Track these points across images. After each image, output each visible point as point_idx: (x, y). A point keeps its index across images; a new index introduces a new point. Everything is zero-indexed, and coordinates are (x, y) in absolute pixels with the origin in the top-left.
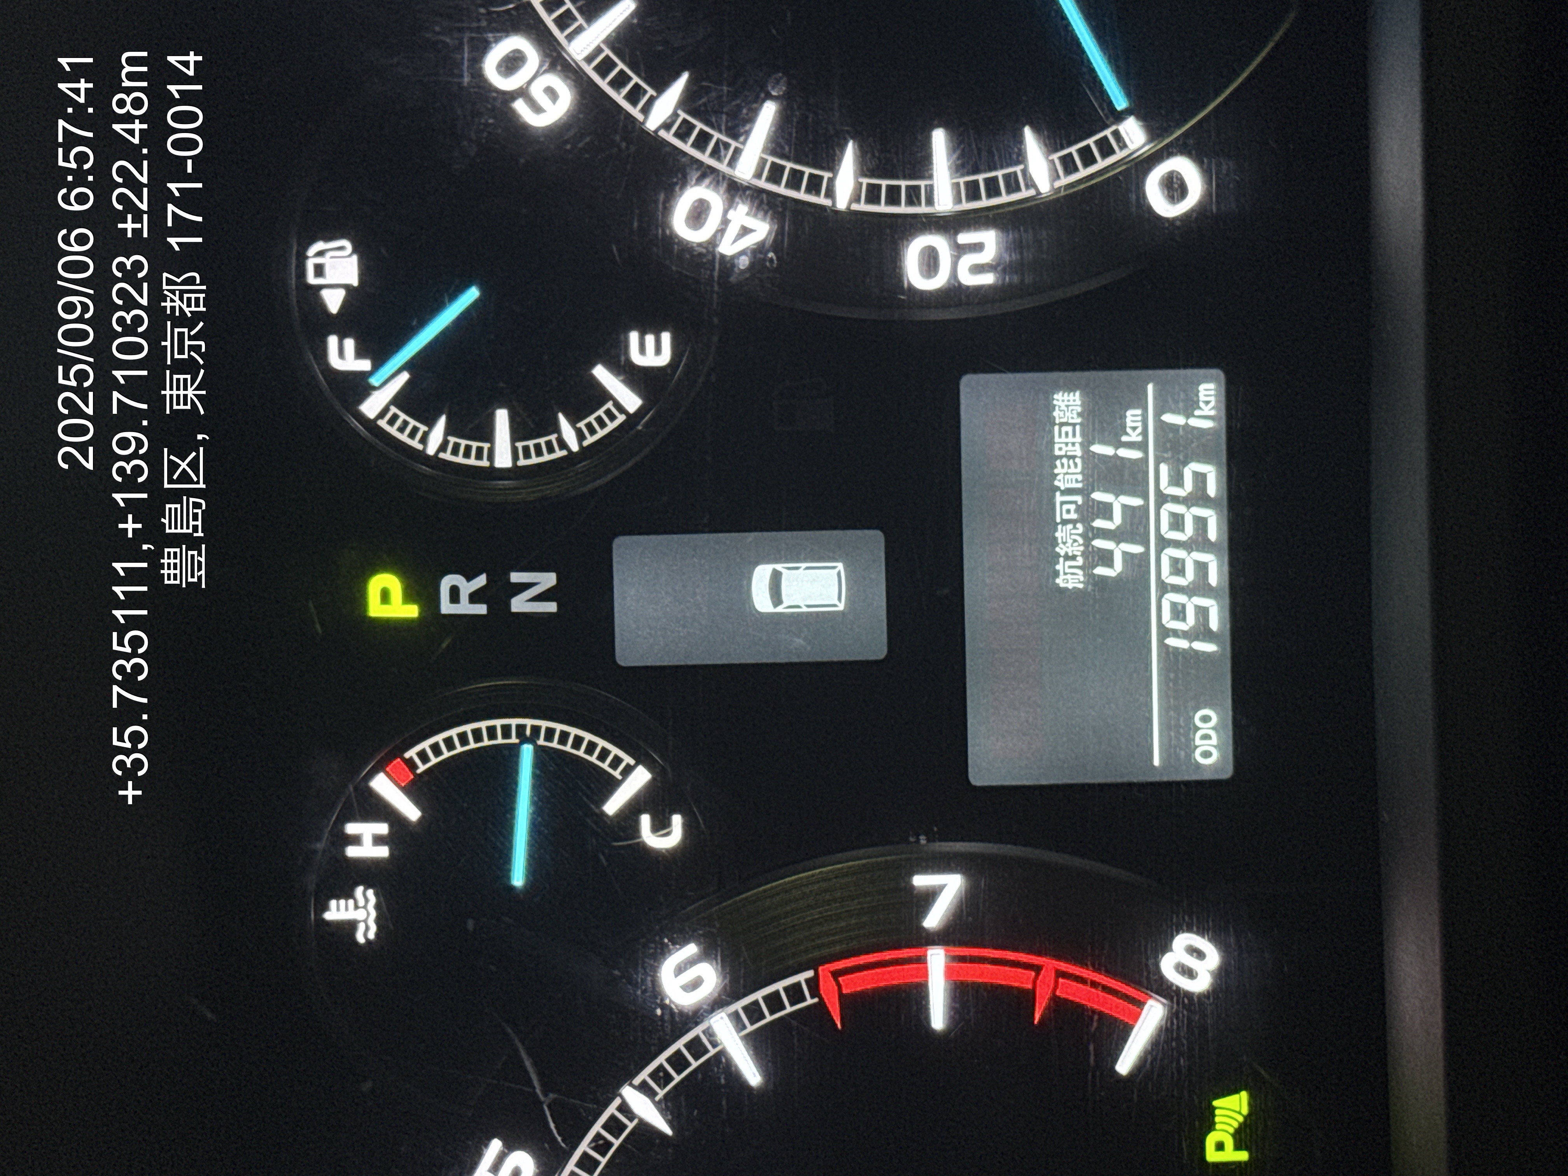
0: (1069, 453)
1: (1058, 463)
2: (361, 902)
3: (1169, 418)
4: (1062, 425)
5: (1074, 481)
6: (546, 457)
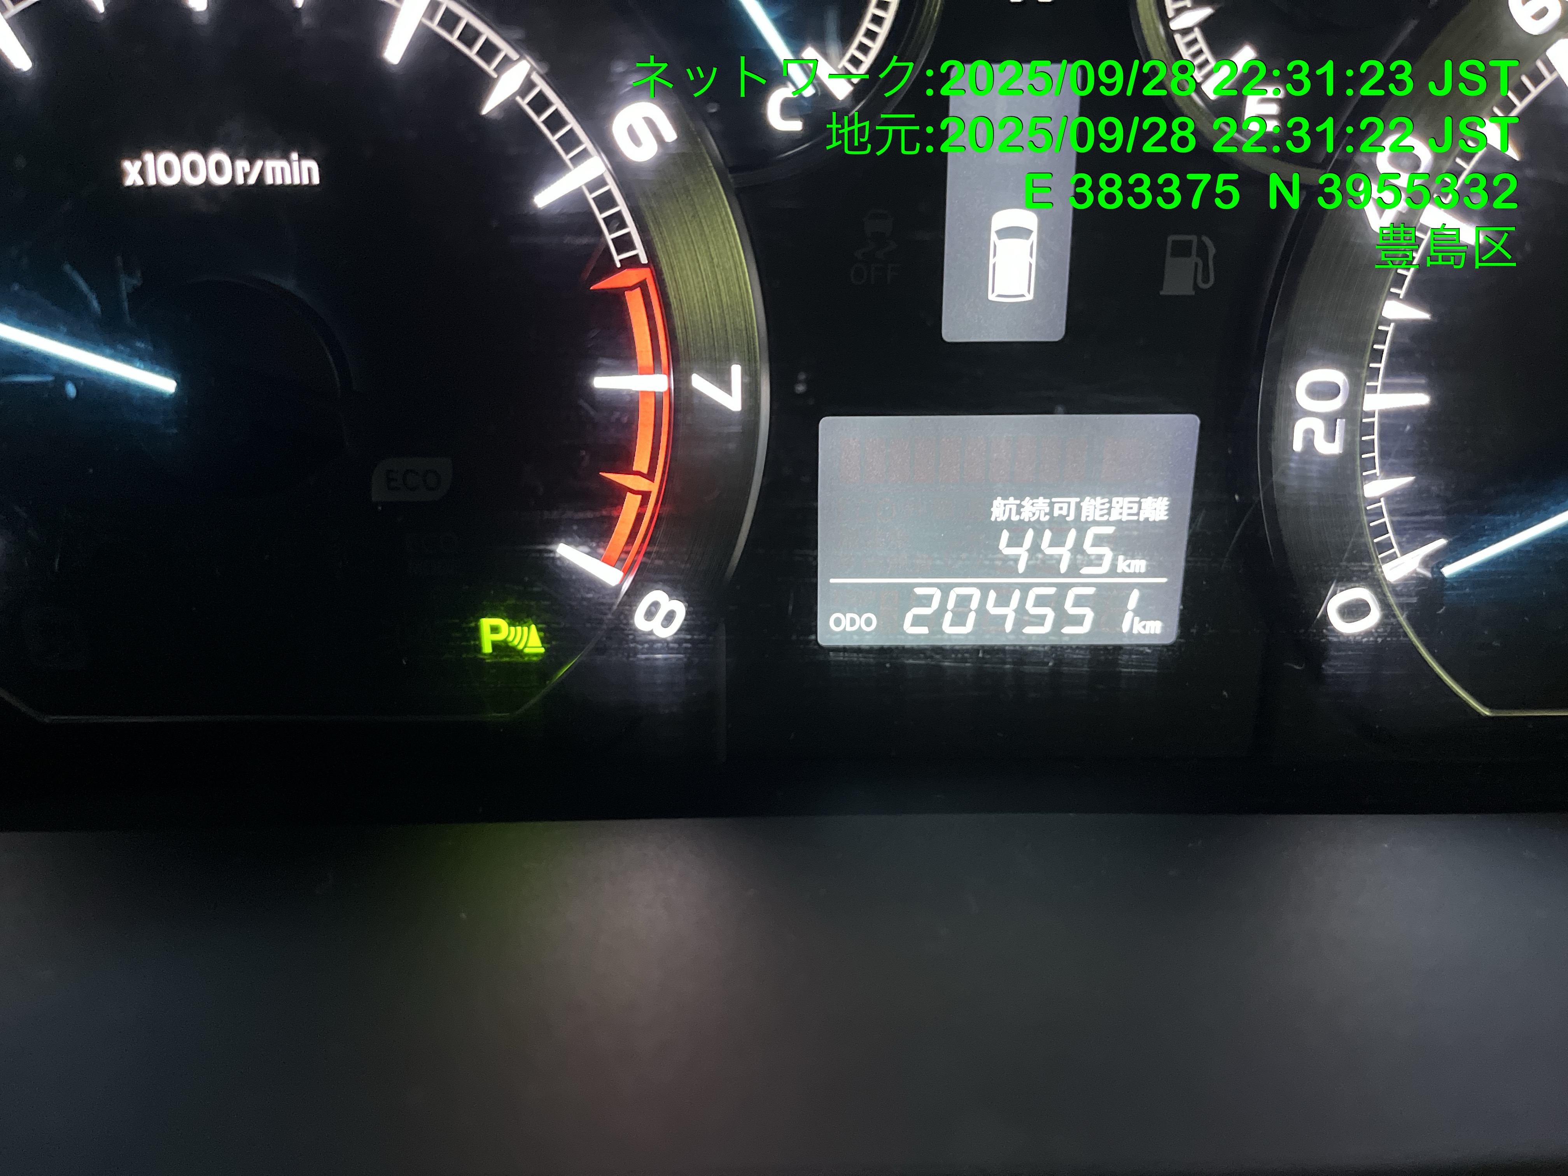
0: (1112, 509)
1: (1106, 500)
3: (1135, 595)
4: (1140, 503)
5: (1088, 514)
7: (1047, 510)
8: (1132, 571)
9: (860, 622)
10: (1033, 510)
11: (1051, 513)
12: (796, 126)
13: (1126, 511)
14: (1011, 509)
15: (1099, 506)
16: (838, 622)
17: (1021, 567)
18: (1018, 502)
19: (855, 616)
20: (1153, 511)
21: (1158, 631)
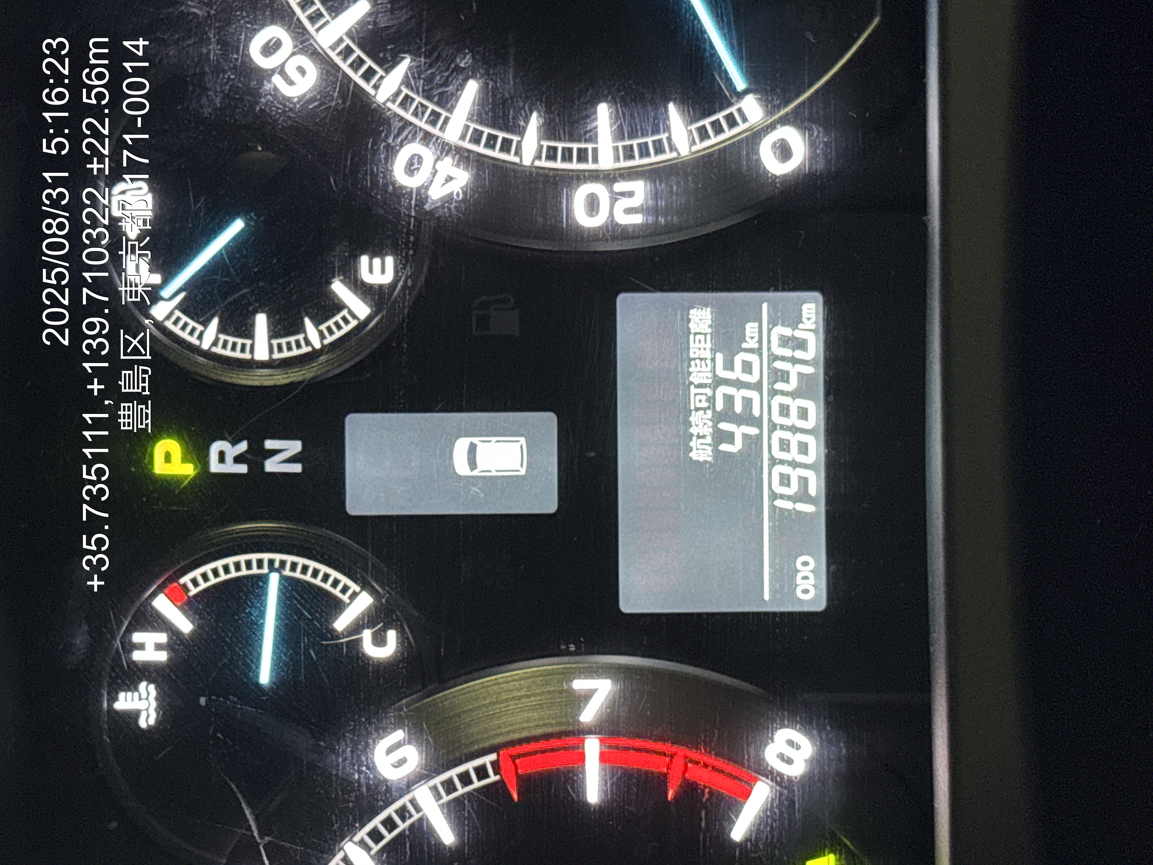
0: (701, 357)
1: (693, 363)
2: (144, 695)
4: (695, 334)
5: (705, 378)
6: (295, 352)
7: (702, 412)
8: (756, 335)
9: (805, 571)
10: (701, 424)
11: (705, 409)
12: (392, 635)
13: (702, 345)
14: (701, 444)
15: (698, 369)
16: (805, 591)
17: (753, 431)
18: (694, 438)
19: (799, 576)
20: (703, 321)
21: (813, 306)
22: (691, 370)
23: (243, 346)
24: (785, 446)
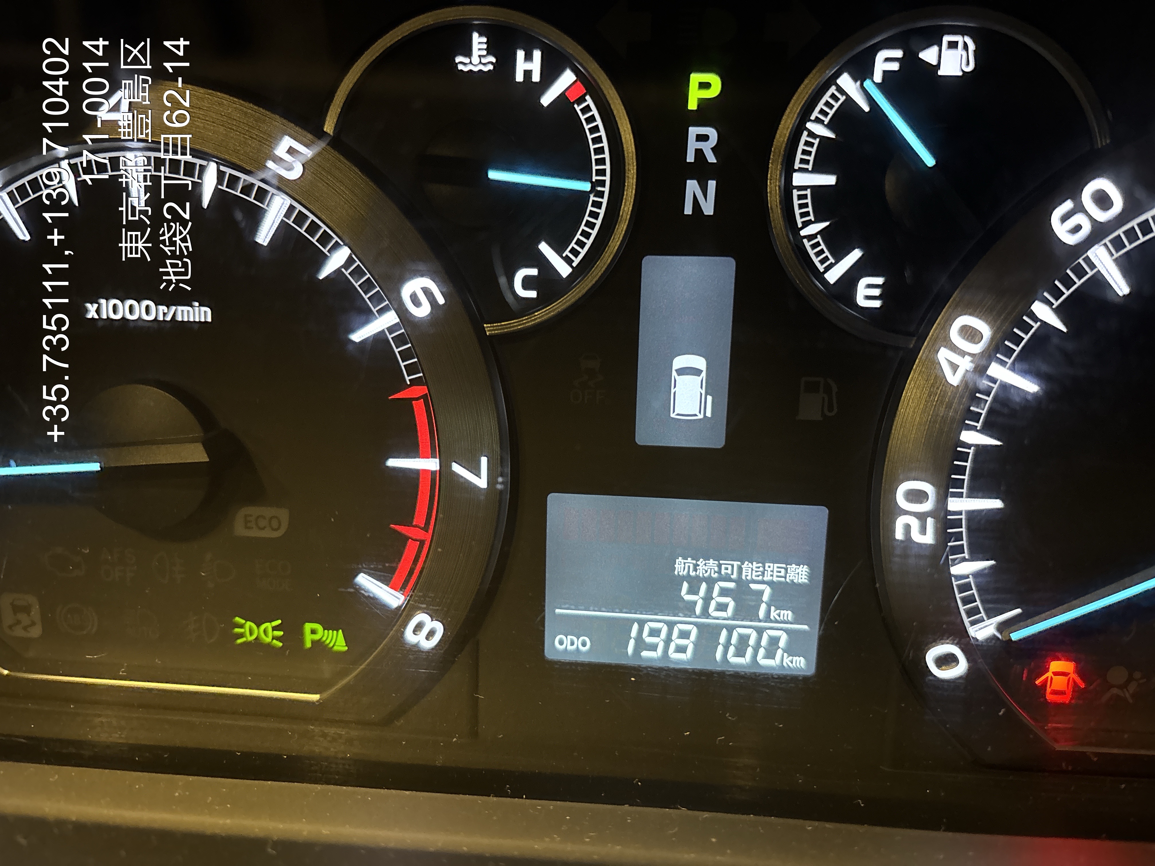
0: (766, 572)
1: (760, 565)
2: (484, 60)
3: (784, 637)
4: (786, 569)
5: (747, 574)
6: (797, 212)
7: (716, 569)
8: (781, 619)
9: (578, 643)
10: (706, 568)
11: (719, 572)
12: (533, 294)
13: (775, 574)
14: (689, 567)
15: (754, 568)
16: (561, 643)
17: (698, 610)
18: (694, 562)
19: (575, 639)
20: (797, 575)
21: (802, 665)
22: (754, 563)
23: (807, 162)
24: (684, 635)
